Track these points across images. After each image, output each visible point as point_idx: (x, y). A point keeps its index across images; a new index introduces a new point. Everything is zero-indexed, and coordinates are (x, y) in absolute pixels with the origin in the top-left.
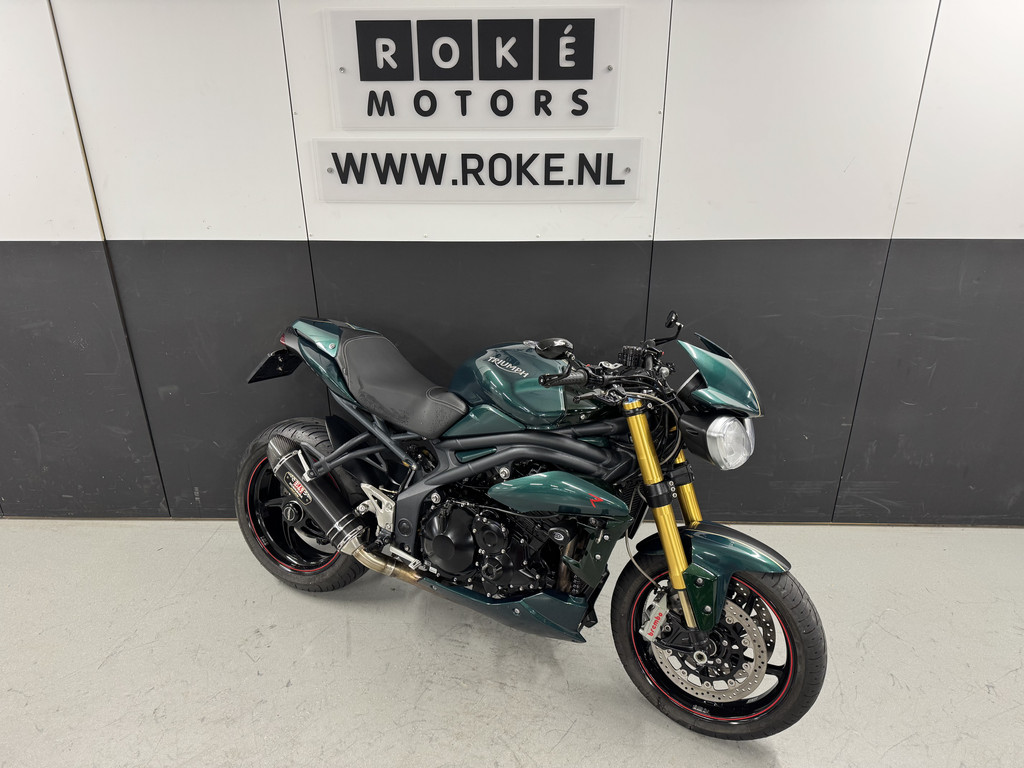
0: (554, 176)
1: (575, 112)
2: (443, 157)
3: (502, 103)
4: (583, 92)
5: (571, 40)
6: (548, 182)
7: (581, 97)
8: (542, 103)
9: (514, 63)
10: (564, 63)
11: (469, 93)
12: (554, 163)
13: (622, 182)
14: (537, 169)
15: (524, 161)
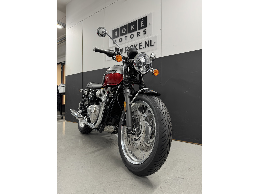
0: (141, 47)
1: (144, 34)
2: (123, 48)
3: (132, 36)
4: (145, 30)
5: (143, 21)
6: (140, 49)
7: (145, 31)
8: (138, 34)
9: (134, 29)
10: (142, 26)
11: (127, 36)
12: (141, 45)
13: (153, 45)
14: (138, 47)
15: (135, 46)
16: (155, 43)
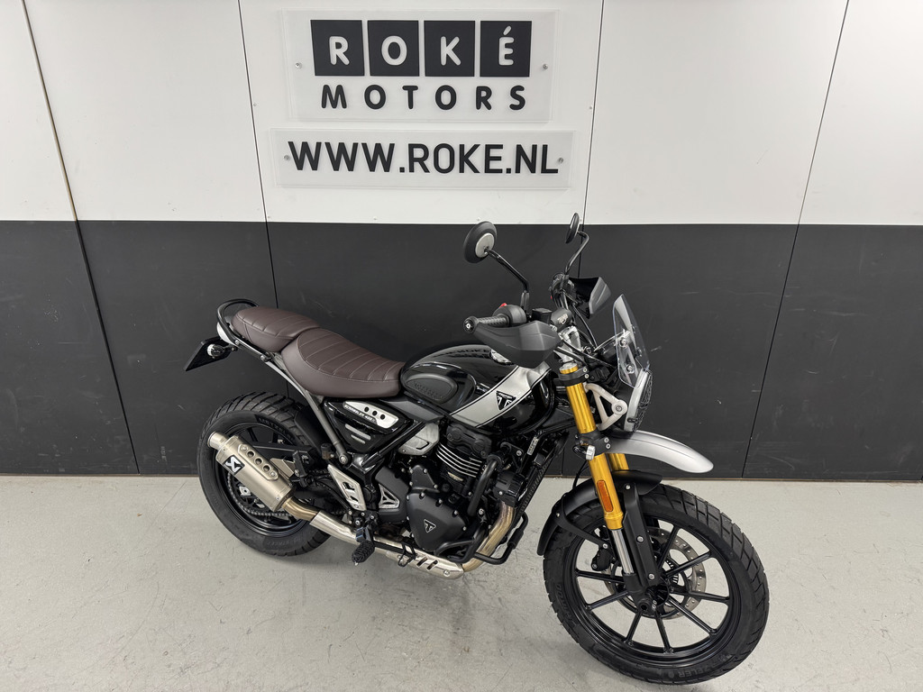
0: (494, 165)
1: (513, 107)
2: (392, 146)
3: (446, 97)
4: (521, 88)
5: (510, 40)
6: (488, 170)
7: (519, 93)
8: (483, 98)
9: (457, 61)
10: (503, 62)
11: (416, 88)
12: (494, 153)
13: (555, 171)
14: (478, 159)
15: (466, 152)
16: (561, 160)
